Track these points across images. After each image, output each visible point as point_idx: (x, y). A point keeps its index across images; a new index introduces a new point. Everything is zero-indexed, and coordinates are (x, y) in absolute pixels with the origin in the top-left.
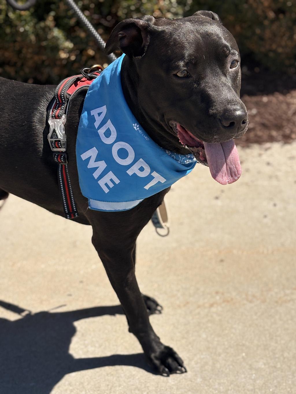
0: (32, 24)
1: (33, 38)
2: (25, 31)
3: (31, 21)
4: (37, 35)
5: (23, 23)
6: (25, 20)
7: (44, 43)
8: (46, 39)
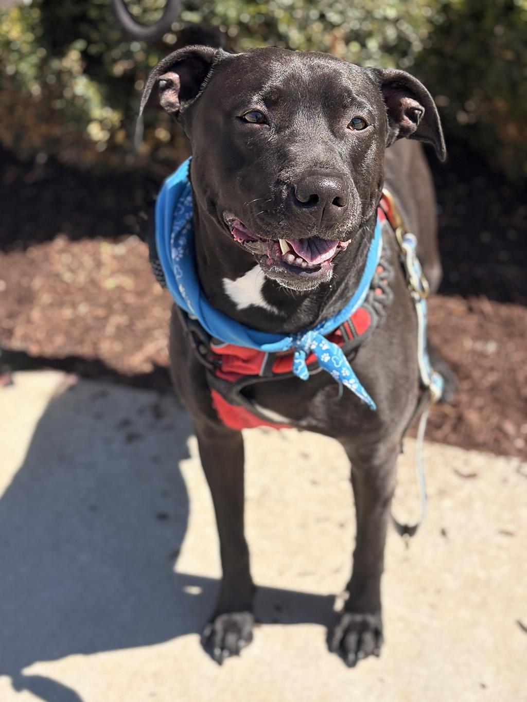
0: (34, 59)
1: (35, 89)
2: (17, 73)
3: (33, 52)
4: (45, 85)
5: (15, 56)
6: (18, 51)
7: (58, 104)
8: (61, 96)
